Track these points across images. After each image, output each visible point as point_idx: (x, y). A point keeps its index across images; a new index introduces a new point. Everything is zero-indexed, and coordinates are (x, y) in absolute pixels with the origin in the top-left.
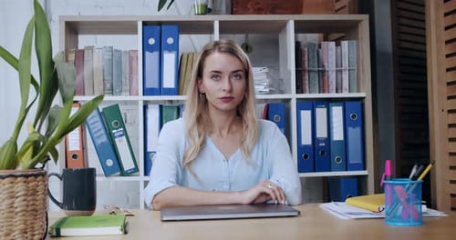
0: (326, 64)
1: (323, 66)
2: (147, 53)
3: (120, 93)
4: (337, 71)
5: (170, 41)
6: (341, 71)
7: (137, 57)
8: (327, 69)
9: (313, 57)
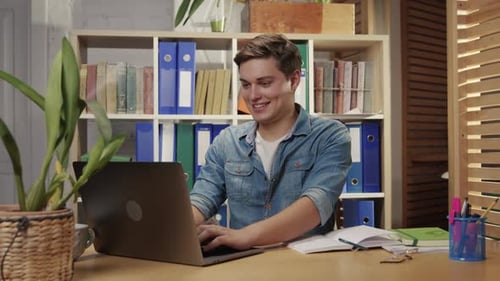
0: (341, 84)
1: (339, 86)
2: (163, 70)
3: (134, 111)
4: (352, 92)
5: (187, 58)
6: (356, 92)
7: (152, 75)
8: (342, 89)
9: (329, 76)
